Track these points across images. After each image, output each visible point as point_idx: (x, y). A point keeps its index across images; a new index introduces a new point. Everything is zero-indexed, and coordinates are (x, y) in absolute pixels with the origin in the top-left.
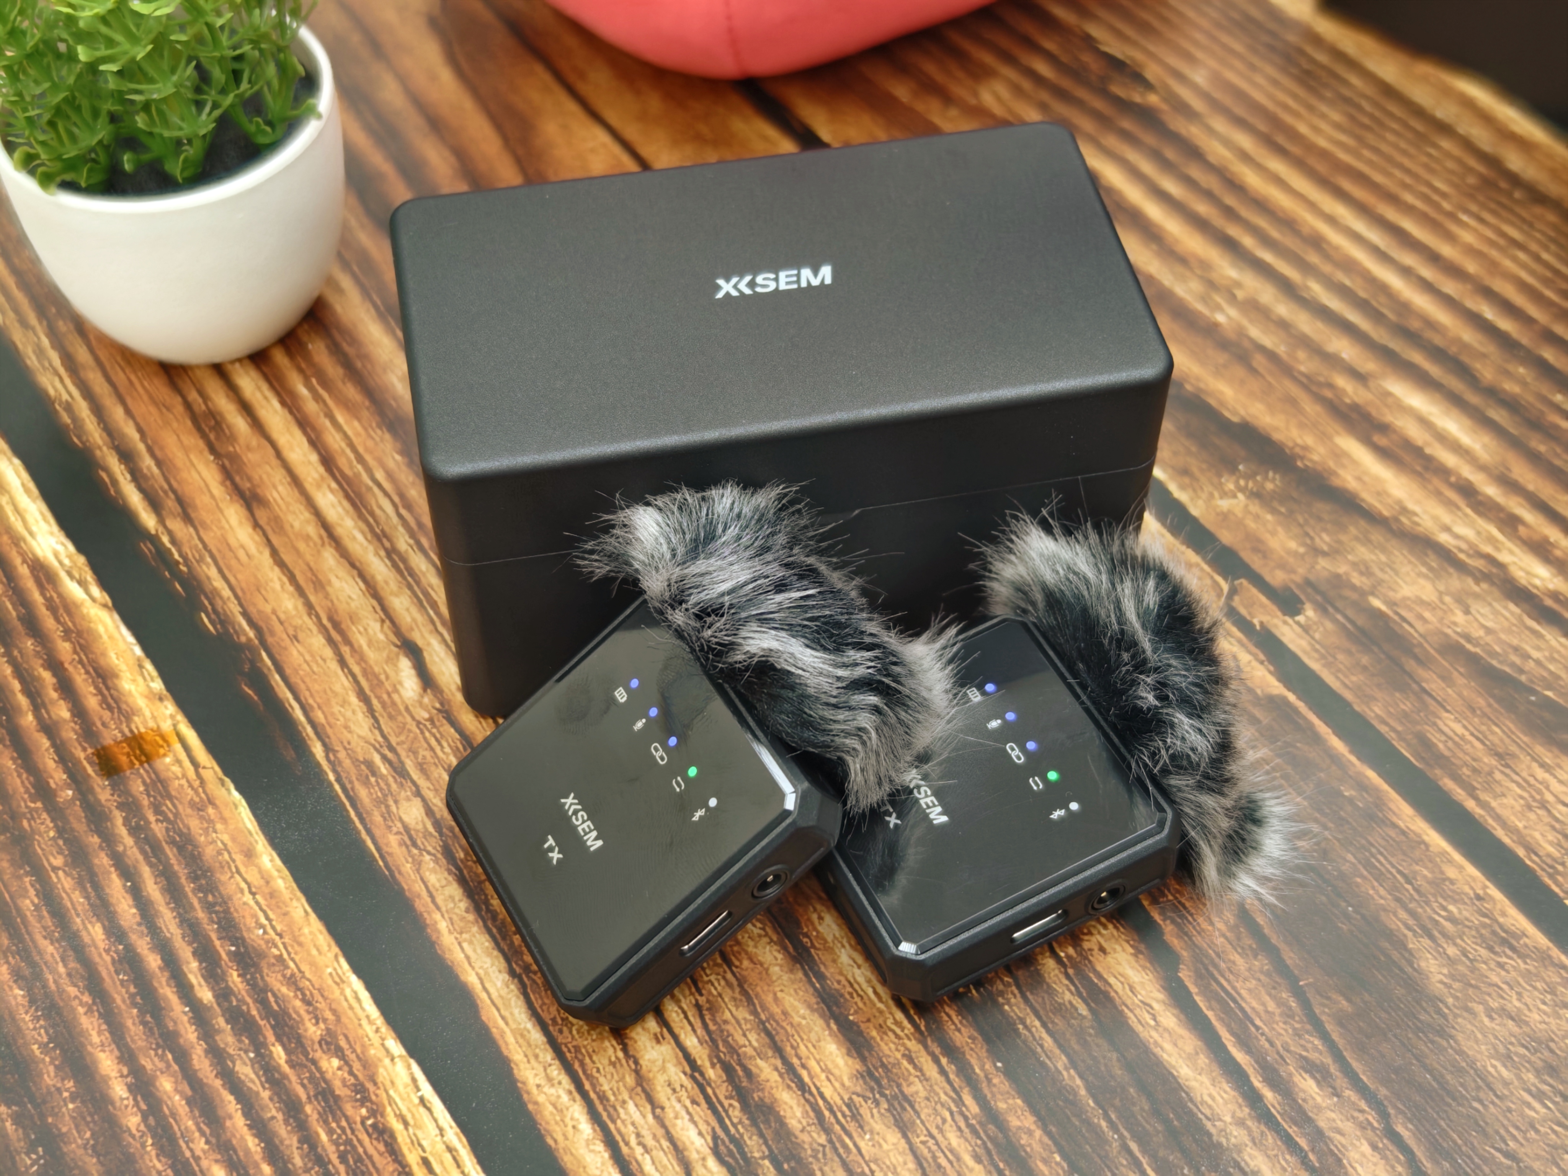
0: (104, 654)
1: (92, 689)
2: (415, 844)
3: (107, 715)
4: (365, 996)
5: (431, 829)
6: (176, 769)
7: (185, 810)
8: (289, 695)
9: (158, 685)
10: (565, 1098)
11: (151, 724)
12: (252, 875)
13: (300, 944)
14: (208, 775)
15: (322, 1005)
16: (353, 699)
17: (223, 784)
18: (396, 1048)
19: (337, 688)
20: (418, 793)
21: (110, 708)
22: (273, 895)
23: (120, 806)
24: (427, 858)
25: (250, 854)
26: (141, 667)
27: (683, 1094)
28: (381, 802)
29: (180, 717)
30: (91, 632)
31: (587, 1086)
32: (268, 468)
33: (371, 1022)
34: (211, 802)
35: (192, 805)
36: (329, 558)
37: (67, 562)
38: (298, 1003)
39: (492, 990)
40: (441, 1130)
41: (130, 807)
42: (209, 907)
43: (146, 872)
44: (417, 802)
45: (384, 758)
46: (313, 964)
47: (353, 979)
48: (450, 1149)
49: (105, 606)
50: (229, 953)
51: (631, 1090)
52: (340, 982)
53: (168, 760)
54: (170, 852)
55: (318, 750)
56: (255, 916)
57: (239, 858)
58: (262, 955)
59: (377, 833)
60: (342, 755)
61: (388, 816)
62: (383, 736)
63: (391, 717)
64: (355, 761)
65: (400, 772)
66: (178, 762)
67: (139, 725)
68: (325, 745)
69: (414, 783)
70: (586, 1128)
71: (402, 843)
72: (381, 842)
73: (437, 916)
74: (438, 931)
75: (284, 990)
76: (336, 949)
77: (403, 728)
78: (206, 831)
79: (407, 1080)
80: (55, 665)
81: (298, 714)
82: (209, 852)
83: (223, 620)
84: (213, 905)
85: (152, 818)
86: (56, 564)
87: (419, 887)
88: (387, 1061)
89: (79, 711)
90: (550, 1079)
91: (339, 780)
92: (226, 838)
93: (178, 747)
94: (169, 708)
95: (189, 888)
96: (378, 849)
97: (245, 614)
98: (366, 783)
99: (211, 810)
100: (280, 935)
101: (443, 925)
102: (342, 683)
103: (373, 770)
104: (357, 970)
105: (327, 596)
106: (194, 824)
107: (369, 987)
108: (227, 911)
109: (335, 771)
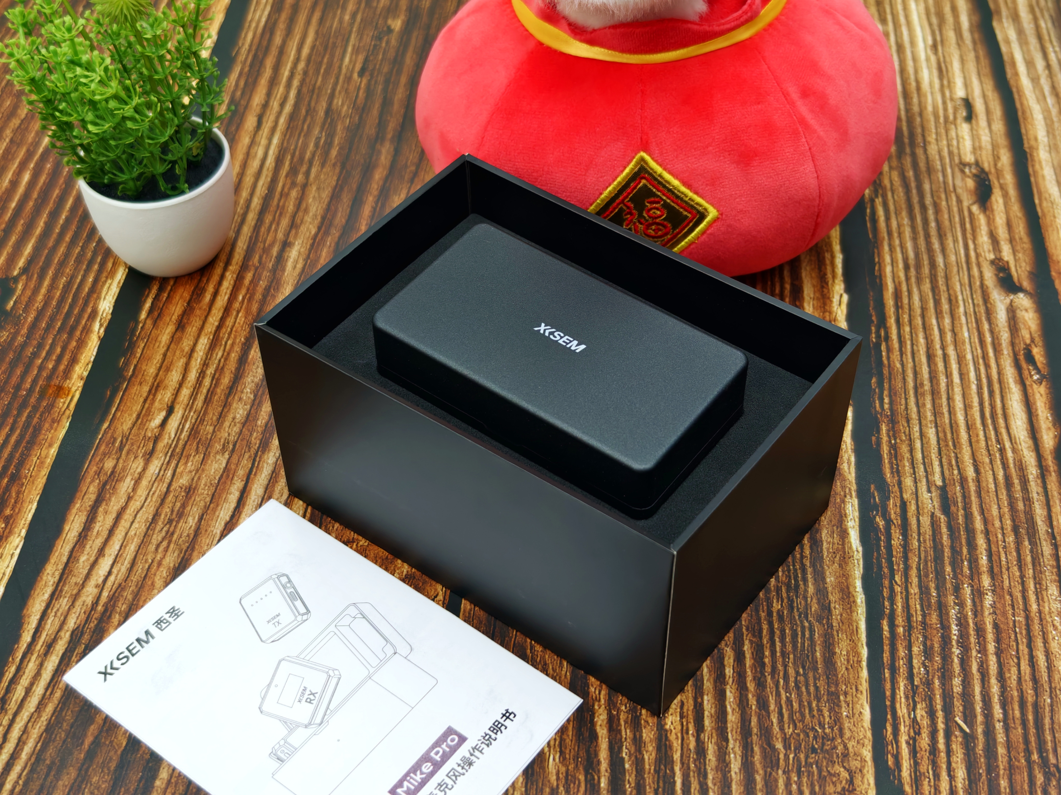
0: (82, 354)
1: (66, 363)
2: (98, 475)
3: (62, 374)
4: (33, 511)
5: (109, 473)
6: (61, 404)
7: (49, 420)
8: (118, 402)
9: (86, 374)
10: (51, 583)
11: (70, 386)
12: (44, 453)
13: (33, 483)
14: (68, 412)
15: (18, 506)
16: (134, 415)
17: (68, 418)
18: (23, 533)
19: (134, 408)
20: (118, 460)
21: (64, 373)
22: (42, 463)
23: (32, 407)
24: (98, 481)
25: (50, 445)
26: (88, 364)
27: (85, 608)
28: (104, 454)
29: (80, 389)
30: (86, 344)
31: (61, 584)
32: (198, 320)
33: (25, 520)
34: (59, 422)
35: (53, 419)
36: (181, 363)
37: (104, 315)
38: (13, 501)
39: (69, 535)
40: (8, 566)
41: (35, 408)
42: (22, 454)
43: (18, 431)
44: (115, 461)
45: (122, 441)
46: (30, 492)
47: (35, 504)
48: (4, 574)
49: (99, 337)
50: (12, 472)
51: (71, 595)
52: (31, 502)
53: (62, 400)
54: (31, 430)
55: (106, 425)
56: (31, 466)
57: (47, 444)
58: (20, 479)
59: (93, 463)
60: (110, 432)
61: (101, 460)
62: (129, 434)
63: (139, 429)
64: (112, 436)
65: (121, 448)
66: (64, 403)
67: (67, 384)
68: (109, 425)
69: (121, 456)
70: (47, 596)
71: (96, 472)
72: (91, 467)
73: (79, 502)
74: (74, 506)
75: (14, 494)
76: (41, 492)
77: (138, 435)
78: (47, 429)
79: (16, 545)
80: (64, 349)
81: (113, 410)
82: (41, 437)
83: (127, 364)
84: (24, 454)
85: (37, 416)
86: (101, 313)
87: (84, 489)
88: (17, 535)
89: (55, 368)
90: (53, 574)
91: (101, 439)
92: (50, 436)
93: (69, 398)
94: (81, 384)
95: (24, 444)
96: (87, 468)
97: (136, 366)
98: (107, 445)
99: (56, 424)
100: (31, 476)
101: (78, 505)
102: (137, 408)
103: (113, 443)
104: (39, 503)
105: (165, 376)
106: (47, 425)
107: (36, 510)
108: (25, 459)
109: (103, 435)
